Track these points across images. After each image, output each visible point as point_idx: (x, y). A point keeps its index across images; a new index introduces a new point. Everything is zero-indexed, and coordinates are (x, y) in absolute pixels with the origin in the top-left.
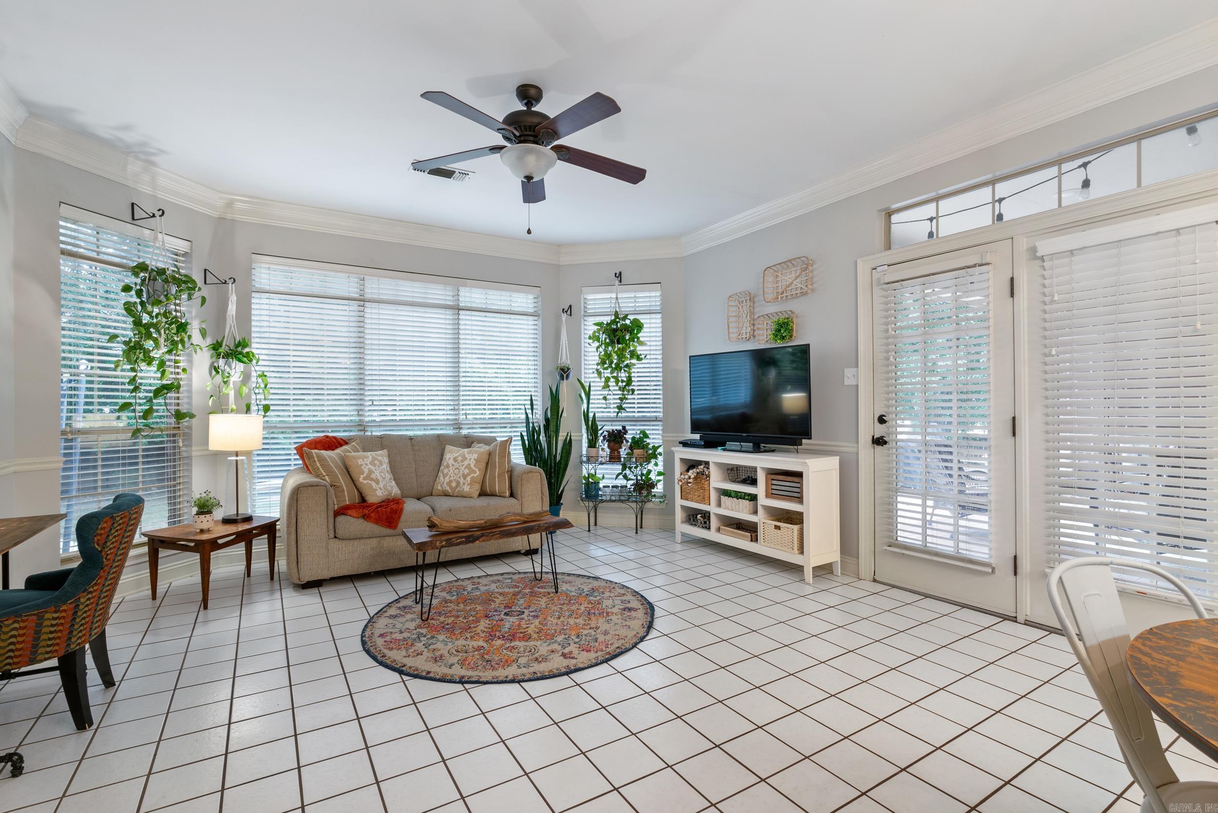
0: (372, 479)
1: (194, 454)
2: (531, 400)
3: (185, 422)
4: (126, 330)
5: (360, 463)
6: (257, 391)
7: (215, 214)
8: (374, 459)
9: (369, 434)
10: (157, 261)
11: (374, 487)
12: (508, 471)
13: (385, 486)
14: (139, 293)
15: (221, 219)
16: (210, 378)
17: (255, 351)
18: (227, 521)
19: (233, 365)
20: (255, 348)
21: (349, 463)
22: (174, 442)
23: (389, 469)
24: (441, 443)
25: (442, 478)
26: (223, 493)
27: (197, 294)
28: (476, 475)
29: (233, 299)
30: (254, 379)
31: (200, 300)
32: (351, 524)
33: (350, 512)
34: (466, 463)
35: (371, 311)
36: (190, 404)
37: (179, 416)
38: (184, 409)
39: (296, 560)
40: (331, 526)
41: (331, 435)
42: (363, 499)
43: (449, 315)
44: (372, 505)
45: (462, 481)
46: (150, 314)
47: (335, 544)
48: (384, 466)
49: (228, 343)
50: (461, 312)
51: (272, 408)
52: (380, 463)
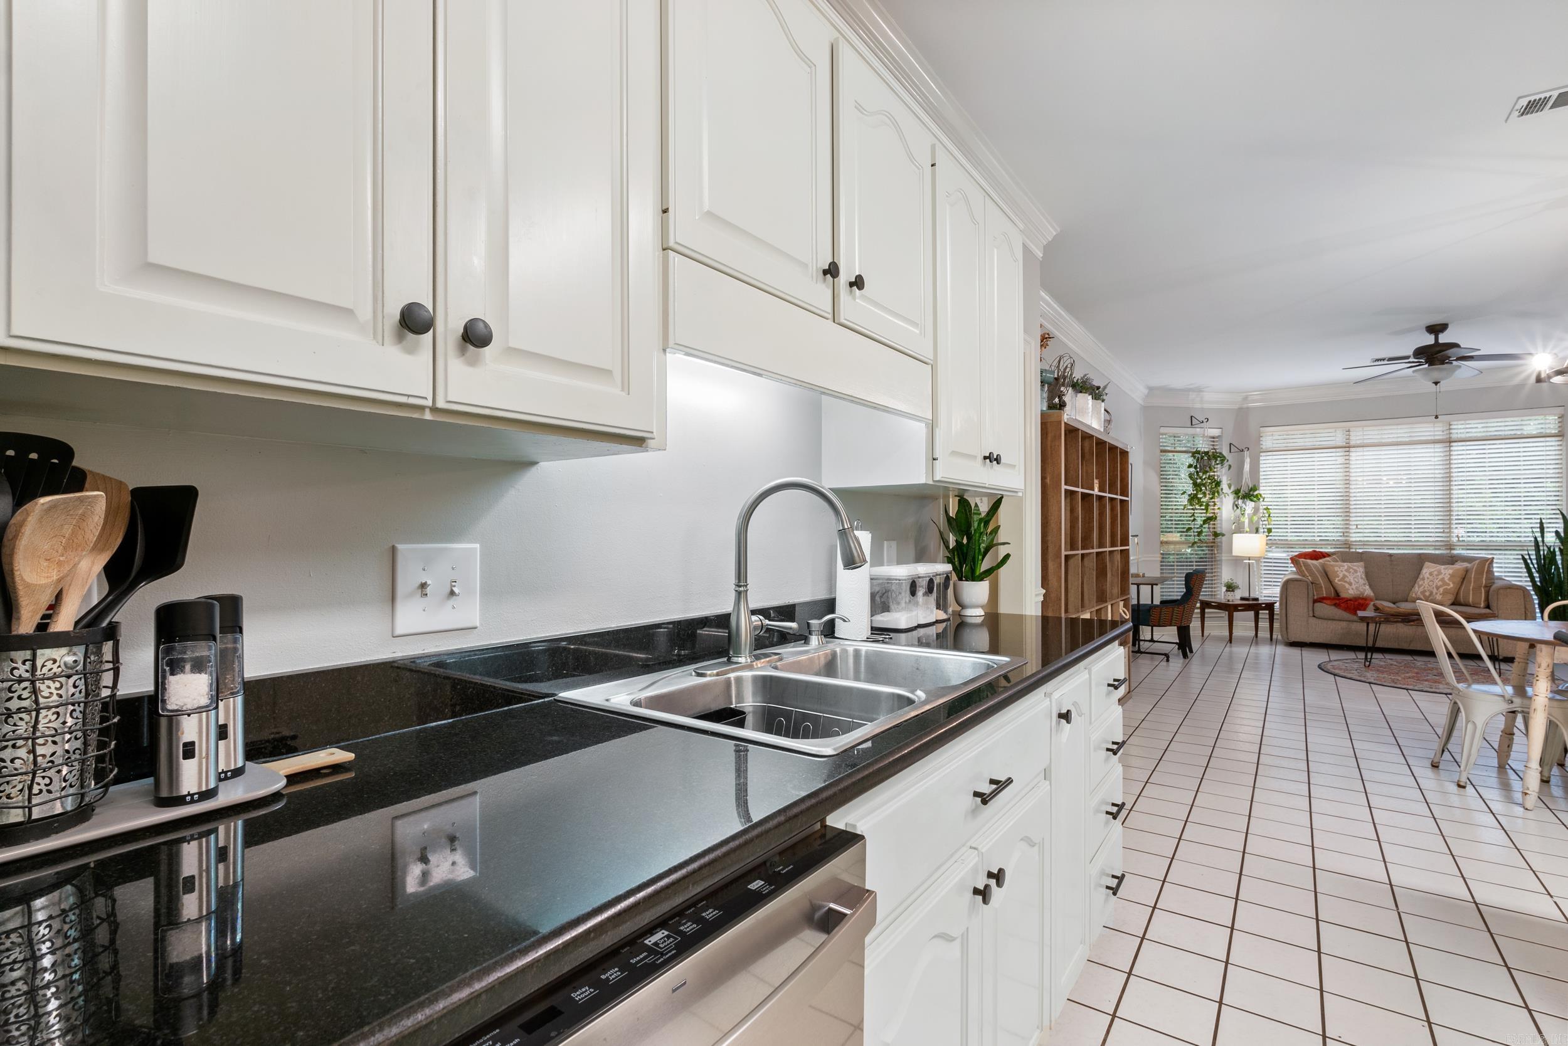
0: (1346, 582)
1: (1223, 558)
2: (1541, 524)
3: (1219, 539)
4: (1190, 490)
5: (1337, 570)
6: (1263, 519)
7: (1236, 407)
8: (1349, 568)
9: (1354, 550)
10: (1203, 446)
11: (1348, 587)
12: (1486, 586)
13: (1357, 588)
14: (1196, 467)
15: (1240, 409)
16: (1232, 511)
17: (1261, 492)
18: (1242, 599)
19: (1247, 503)
20: (1263, 490)
21: (1327, 569)
22: (1212, 550)
23: (1363, 577)
24: (1421, 560)
25: (1417, 588)
26: (1240, 580)
27: (1226, 464)
28: (1449, 587)
29: (1248, 460)
30: (1261, 511)
31: (1228, 467)
32: (1324, 609)
33: (1325, 601)
34: (1440, 577)
35: (1355, 455)
36: (1221, 528)
37: (1216, 535)
38: (1218, 531)
39: (1286, 627)
40: (1311, 608)
41: (1318, 550)
42: (1337, 594)
43: (1438, 449)
44: (1343, 599)
45: (1435, 591)
46: (1201, 478)
47: (1313, 621)
48: (1359, 574)
49: (1244, 490)
50: (1453, 444)
51: (1273, 530)
52: (1356, 571)
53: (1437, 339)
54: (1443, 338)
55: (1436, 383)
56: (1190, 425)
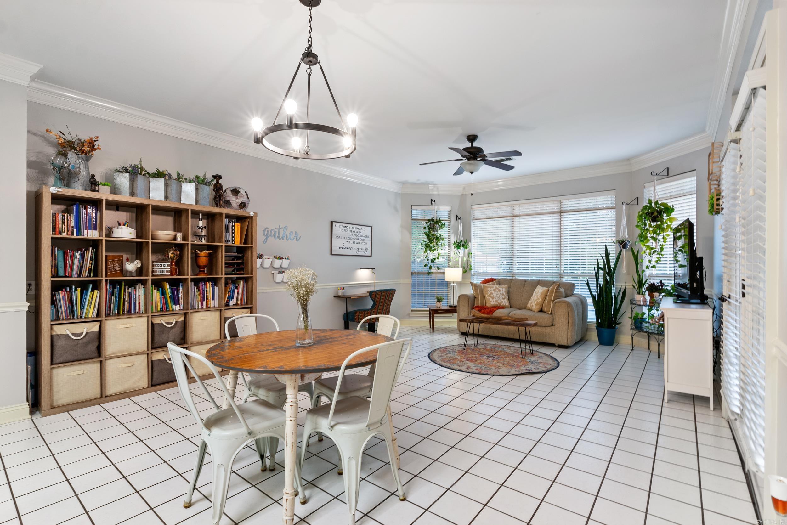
0: (491, 297)
4: (425, 240)
5: (488, 289)
7: (460, 194)
8: (496, 288)
10: (433, 217)
11: (490, 300)
15: (463, 195)
18: (450, 306)
20: (471, 242)
21: (484, 289)
23: (505, 294)
25: (530, 302)
28: (539, 301)
29: (461, 225)
42: (484, 304)
43: (556, 217)
44: (486, 307)
50: (562, 214)
52: (500, 291)
53: (472, 145)
54: (475, 144)
55: (472, 173)
56: (431, 205)
